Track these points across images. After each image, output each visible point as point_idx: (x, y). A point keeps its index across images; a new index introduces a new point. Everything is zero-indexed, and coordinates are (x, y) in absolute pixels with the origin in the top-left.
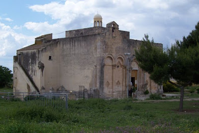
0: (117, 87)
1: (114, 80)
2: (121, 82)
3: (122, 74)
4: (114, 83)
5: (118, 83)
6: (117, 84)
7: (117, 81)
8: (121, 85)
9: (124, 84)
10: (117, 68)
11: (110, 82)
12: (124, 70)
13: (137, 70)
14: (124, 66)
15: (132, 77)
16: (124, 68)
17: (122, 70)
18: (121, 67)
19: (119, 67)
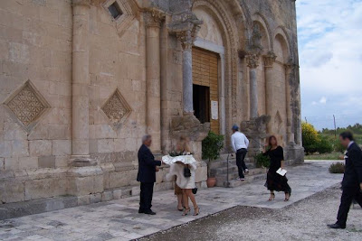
0: (105, 130)
1: (83, 75)
2: (136, 104)
3: (138, 54)
5: (116, 106)
6: (108, 109)
7: (105, 94)
8: (137, 116)
9: (155, 113)
10: (106, 17)
12: (154, 34)
13: (217, 55)
14: (151, 12)
15: (197, 83)
16: (149, 21)
17: (143, 32)
18: (136, 16)
19: (125, 12)
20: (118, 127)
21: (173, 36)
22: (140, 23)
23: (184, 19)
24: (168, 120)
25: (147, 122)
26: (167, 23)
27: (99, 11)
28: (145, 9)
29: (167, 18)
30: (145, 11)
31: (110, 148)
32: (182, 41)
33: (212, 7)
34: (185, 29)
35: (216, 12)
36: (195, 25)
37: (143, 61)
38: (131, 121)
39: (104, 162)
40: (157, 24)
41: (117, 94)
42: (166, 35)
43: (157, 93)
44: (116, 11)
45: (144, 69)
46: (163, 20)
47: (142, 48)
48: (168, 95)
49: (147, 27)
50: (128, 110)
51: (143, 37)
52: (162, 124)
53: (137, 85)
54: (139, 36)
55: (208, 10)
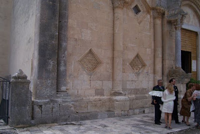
0: (131, 75)
1: (119, 46)
2: (148, 62)
3: (150, 33)
4: (118, 61)
5: (137, 63)
6: (133, 64)
7: (131, 56)
8: (149, 68)
9: (159, 67)
11: (103, 54)
12: (159, 22)
13: (196, 33)
14: (157, 10)
15: (184, 50)
16: (156, 15)
17: (152, 21)
18: (148, 12)
19: (142, 10)
20: (138, 74)
21: (170, 22)
22: (151, 16)
23: (176, 13)
24: (166, 71)
25: (154, 72)
26: (166, 15)
27: (128, 11)
28: (153, 8)
29: (166, 13)
30: (153, 9)
31: (133, 86)
32: (175, 25)
33: (193, 4)
34: (177, 18)
35: (195, 7)
36: (183, 16)
37: (152, 37)
38: (145, 71)
39: (130, 94)
40: (160, 16)
41: (137, 56)
42: (165, 22)
43: (160, 56)
44: (137, 10)
45: (153, 42)
46: (164, 14)
47: (152, 30)
48: (167, 57)
49: (154, 18)
50: (144, 65)
51: (152, 24)
52: (163, 74)
53: (149, 51)
54: (150, 24)
55: (190, 6)
